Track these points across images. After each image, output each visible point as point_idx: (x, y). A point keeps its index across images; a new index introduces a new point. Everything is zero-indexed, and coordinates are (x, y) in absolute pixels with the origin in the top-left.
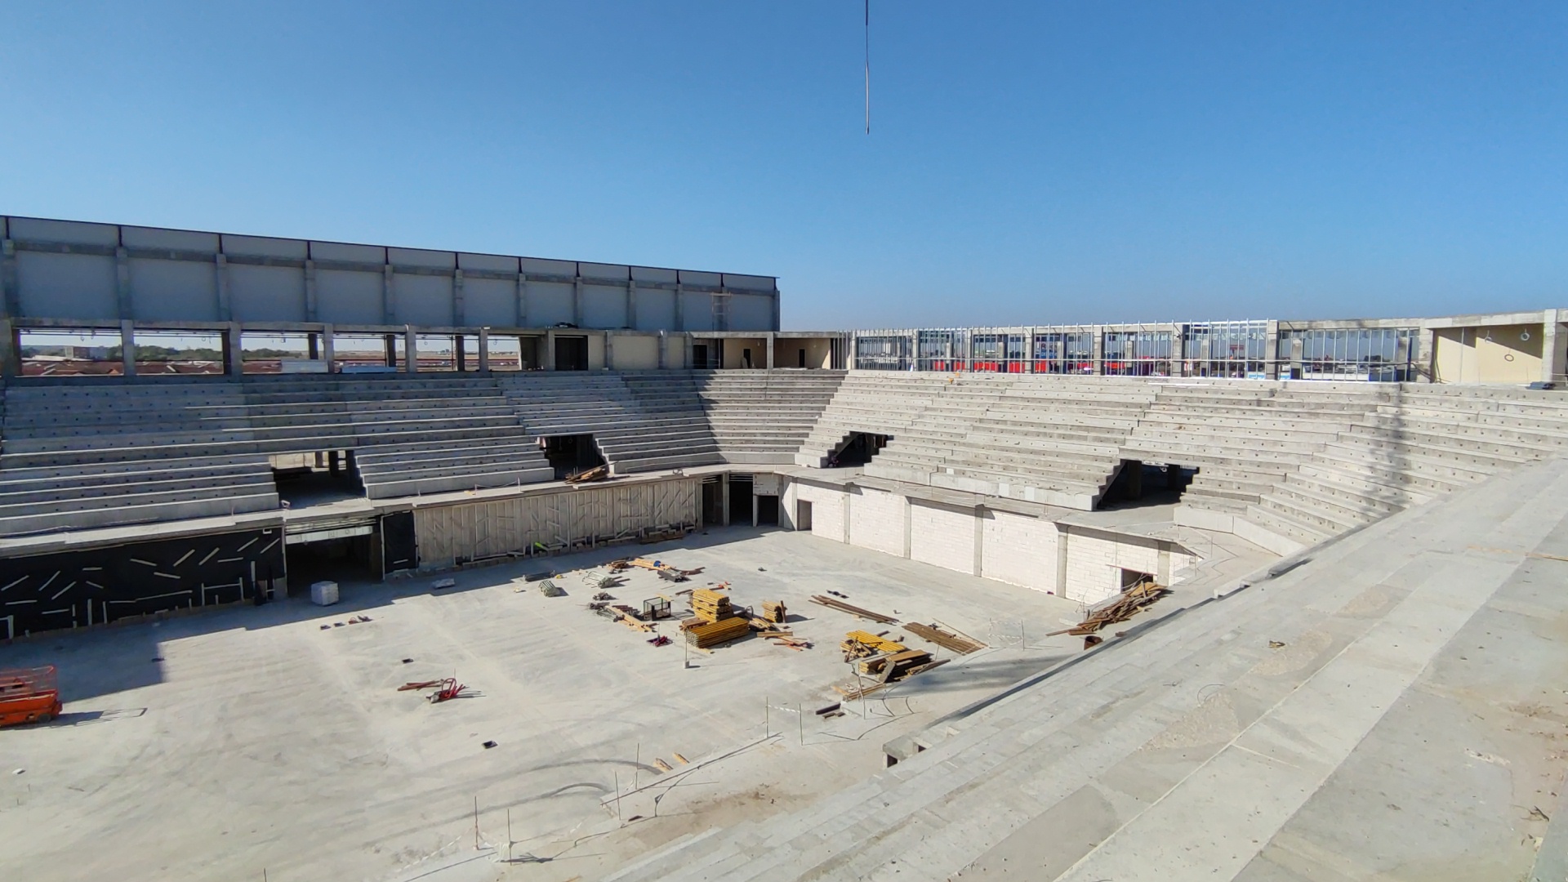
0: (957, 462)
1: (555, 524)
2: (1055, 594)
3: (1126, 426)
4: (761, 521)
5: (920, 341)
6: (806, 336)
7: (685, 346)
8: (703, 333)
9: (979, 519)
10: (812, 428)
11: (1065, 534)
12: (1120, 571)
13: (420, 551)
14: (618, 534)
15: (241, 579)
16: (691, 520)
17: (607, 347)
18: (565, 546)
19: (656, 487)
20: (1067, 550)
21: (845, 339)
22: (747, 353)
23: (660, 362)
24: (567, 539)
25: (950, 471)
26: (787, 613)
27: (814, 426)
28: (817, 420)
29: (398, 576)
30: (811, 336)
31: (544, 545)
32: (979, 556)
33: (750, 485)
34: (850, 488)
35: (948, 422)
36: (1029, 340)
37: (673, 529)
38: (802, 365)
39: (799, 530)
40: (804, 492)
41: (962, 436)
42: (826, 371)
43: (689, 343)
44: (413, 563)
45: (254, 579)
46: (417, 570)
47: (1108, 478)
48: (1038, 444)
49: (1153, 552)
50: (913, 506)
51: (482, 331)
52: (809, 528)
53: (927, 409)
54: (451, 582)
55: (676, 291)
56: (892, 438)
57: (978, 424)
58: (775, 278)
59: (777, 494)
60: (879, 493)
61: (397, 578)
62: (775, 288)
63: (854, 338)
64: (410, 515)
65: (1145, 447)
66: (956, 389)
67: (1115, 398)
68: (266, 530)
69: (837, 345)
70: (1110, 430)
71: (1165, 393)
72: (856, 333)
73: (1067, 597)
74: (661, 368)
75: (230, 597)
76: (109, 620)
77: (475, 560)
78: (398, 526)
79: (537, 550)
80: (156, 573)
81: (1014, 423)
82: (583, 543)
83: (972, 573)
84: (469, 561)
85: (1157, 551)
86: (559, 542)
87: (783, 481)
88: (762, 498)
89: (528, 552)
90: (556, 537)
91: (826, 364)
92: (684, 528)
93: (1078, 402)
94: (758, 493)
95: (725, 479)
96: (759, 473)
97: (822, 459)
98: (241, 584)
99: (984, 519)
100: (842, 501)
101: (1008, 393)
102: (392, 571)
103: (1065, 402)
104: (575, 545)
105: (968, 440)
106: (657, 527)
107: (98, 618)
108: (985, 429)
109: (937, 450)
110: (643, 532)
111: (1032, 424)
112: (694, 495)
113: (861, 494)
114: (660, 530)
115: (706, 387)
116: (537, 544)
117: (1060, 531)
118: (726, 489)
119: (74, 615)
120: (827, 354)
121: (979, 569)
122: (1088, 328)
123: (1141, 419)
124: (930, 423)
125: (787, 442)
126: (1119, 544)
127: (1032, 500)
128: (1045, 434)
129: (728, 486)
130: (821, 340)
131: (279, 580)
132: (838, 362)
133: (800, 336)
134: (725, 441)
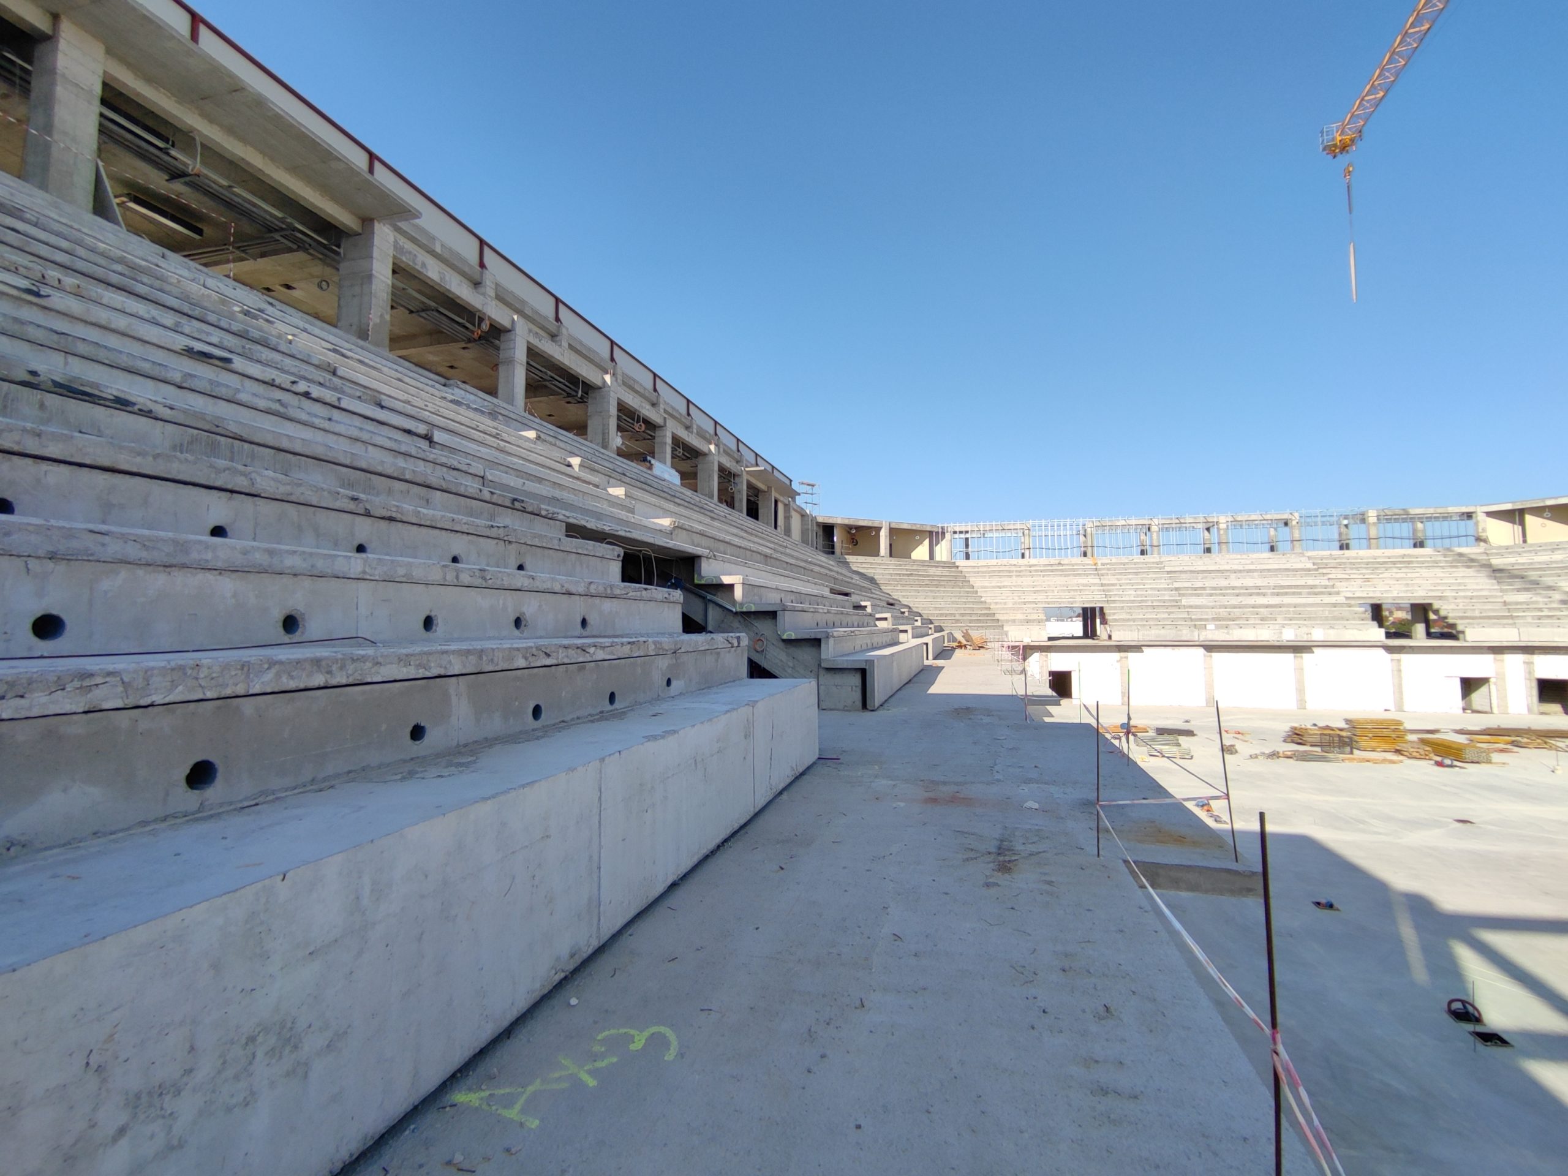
6: (914, 528)
10: (991, 609)
12: (1459, 679)
21: (943, 531)
28: (985, 601)
34: (1127, 648)
40: (1058, 661)
41: (1176, 601)
56: (1103, 608)
63: (950, 532)
69: (936, 534)
83: (1295, 707)
99: (1304, 654)
100: (1117, 663)
113: (1143, 653)
121: (1302, 702)
125: (986, 621)
130: (921, 530)
133: (909, 527)
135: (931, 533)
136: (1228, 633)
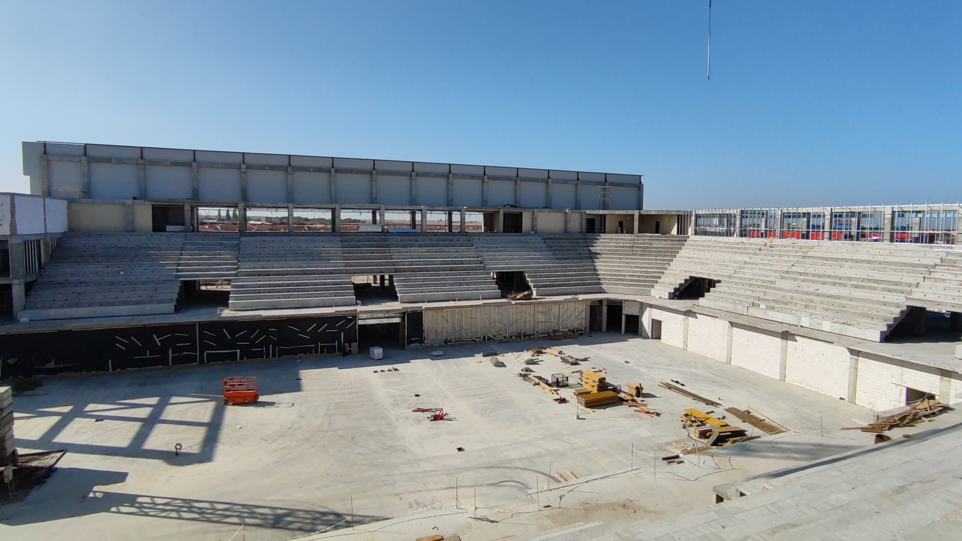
0: (768, 300)
1: (500, 324)
2: (846, 400)
3: (912, 281)
4: (627, 331)
5: (742, 217)
6: (661, 213)
7: (581, 219)
8: (593, 211)
9: (784, 341)
10: (663, 273)
11: (856, 357)
12: (905, 389)
13: (425, 334)
14: (537, 332)
15: (336, 341)
16: (582, 327)
17: (533, 219)
18: (505, 337)
19: (561, 305)
20: (857, 369)
21: (687, 215)
22: (621, 224)
23: (566, 229)
24: (506, 334)
25: (763, 306)
26: (644, 391)
27: (665, 271)
28: (667, 268)
29: (413, 347)
30: (664, 213)
31: (493, 336)
32: (783, 367)
33: (621, 308)
34: (689, 313)
35: (762, 272)
36: (828, 217)
37: (570, 332)
38: (657, 232)
39: (652, 338)
40: (657, 314)
41: (772, 282)
42: (673, 236)
43: (584, 217)
44: (421, 340)
45: (342, 342)
46: (423, 345)
47: (895, 319)
48: (834, 291)
49: (936, 378)
50: (733, 328)
51: (462, 209)
52: (659, 338)
53: (745, 263)
54: (441, 353)
55: (577, 184)
56: (719, 282)
57: (785, 275)
58: (640, 176)
59: (638, 314)
60: (710, 318)
61: (413, 348)
62: (640, 182)
63: (694, 215)
64: (421, 313)
65: (930, 297)
66: (768, 250)
67: (904, 260)
68: (349, 316)
69: (682, 219)
70: (897, 284)
71: (950, 257)
72: (696, 211)
73: (856, 403)
74: (566, 232)
75: (331, 350)
76: (279, 357)
77: (455, 342)
78: (414, 319)
79: (489, 339)
80: (299, 335)
81: (814, 275)
82: (516, 336)
83: (778, 378)
84: (452, 342)
85: (939, 377)
86: (502, 334)
87: (643, 306)
88: (628, 316)
89: (484, 339)
90: (500, 332)
91: (674, 231)
92: (577, 332)
93: (869, 262)
94: (626, 313)
95: (604, 303)
96: (627, 300)
97: (670, 294)
98: (336, 344)
99: (788, 341)
100: (682, 322)
101: (810, 254)
102: (410, 344)
103: (858, 261)
104: (511, 337)
105: (777, 285)
106: (560, 330)
107: (274, 355)
108: (790, 279)
109: (753, 291)
110: (552, 333)
111: (829, 277)
112: (584, 312)
113: (697, 318)
114: (562, 332)
115: (594, 244)
116: (489, 335)
117: (851, 354)
118: (605, 309)
119: (264, 352)
120: (675, 225)
121: (783, 376)
122: (879, 208)
123: (926, 276)
124: (748, 273)
125: (646, 281)
126: (904, 368)
127: (829, 331)
128: (840, 284)
129: (606, 307)
130: (669, 216)
131: (354, 343)
132: (682, 230)
133: (657, 213)
134: (605, 279)
135: (678, 216)
136: (765, 313)
